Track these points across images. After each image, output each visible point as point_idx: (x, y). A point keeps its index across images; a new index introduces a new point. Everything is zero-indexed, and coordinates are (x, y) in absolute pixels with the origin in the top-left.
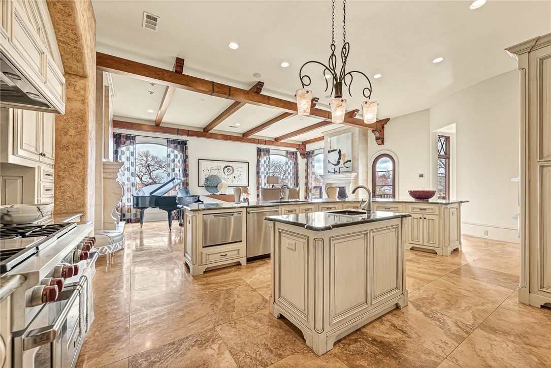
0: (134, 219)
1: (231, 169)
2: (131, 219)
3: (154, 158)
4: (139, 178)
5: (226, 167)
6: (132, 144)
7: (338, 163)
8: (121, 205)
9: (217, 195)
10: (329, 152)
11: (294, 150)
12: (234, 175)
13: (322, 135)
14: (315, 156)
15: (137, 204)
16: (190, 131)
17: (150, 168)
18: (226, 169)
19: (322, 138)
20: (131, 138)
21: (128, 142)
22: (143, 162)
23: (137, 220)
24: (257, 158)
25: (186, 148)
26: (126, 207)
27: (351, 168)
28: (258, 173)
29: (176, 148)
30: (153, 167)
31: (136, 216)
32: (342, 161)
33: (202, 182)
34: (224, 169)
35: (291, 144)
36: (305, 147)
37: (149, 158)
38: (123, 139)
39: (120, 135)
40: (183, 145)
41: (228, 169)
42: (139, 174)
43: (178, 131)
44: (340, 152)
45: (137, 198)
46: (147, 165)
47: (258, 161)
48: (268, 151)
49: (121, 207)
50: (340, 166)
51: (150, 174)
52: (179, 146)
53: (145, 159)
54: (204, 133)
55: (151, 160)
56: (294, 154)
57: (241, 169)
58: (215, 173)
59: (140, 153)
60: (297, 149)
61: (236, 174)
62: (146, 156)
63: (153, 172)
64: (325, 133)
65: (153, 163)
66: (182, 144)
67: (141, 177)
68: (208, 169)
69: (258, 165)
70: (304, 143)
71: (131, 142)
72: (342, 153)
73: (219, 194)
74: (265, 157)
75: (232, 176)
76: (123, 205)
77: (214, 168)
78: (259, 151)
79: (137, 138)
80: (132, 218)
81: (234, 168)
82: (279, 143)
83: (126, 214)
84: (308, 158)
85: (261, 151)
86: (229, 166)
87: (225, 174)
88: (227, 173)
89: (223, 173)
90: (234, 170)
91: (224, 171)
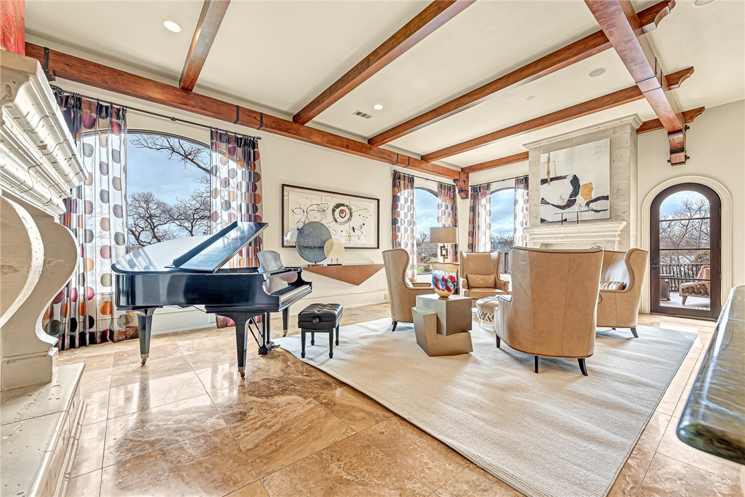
0: (123, 329)
1: (348, 212)
2: (112, 332)
3: (159, 205)
4: (135, 236)
5: (338, 206)
6: (116, 128)
7: (571, 203)
8: (81, 292)
9: (323, 267)
10: (544, 181)
11: (450, 181)
12: (352, 223)
13: (525, 150)
14: (492, 193)
15: (131, 295)
16: (266, 115)
17: (154, 221)
18: (338, 211)
19: (524, 156)
20: (114, 115)
21: (103, 122)
22: (141, 211)
23: (131, 332)
24: (393, 191)
25: (256, 156)
26: (98, 298)
27: (609, 211)
28: (394, 222)
29: (231, 152)
30: (157, 218)
31: (127, 322)
32: (580, 200)
33: (290, 238)
34: (334, 210)
35: (449, 170)
36: (468, 177)
37: (151, 205)
38: (86, 113)
39: (79, 99)
40: (247, 150)
41: (342, 212)
42: (134, 229)
43: (238, 113)
44: (575, 181)
45: (131, 278)
46: (147, 215)
47: (395, 199)
48: (411, 180)
49: (81, 298)
50: (575, 208)
51: (153, 230)
52: (239, 150)
53: (145, 206)
54: (295, 126)
55: (155, 207)
56: (450, 188)
57: (364, 213)
58: (315, 217)
59: (136, 196)
60: (454, 181)
61: (355, 221)
62: (147, 202)
63: (158, 227)
64: (532, 146)
65: (158, 212)
66: (245, 144)
67: (137, 234)
68: (301, 208)
69: (394, 206)
70: (466, 171)
71: (111, 122)
72: (581, 183)
73: (325, 265)
74: (406, 191)
75: (347, 227)
76: (89, 294)
77: (315, 207)
78: (396, 177)
79: (130, 115)
80: (116, 328)
81: (353, 210)
82: (429, 164)
83: (99, 317)
84: (475, 198)
85: (399, 178)
86: (343, 205)
87: (336, 221)
88: (339, 220)
89: (332, 219)
90: (353, 214)
91: (333, 214)
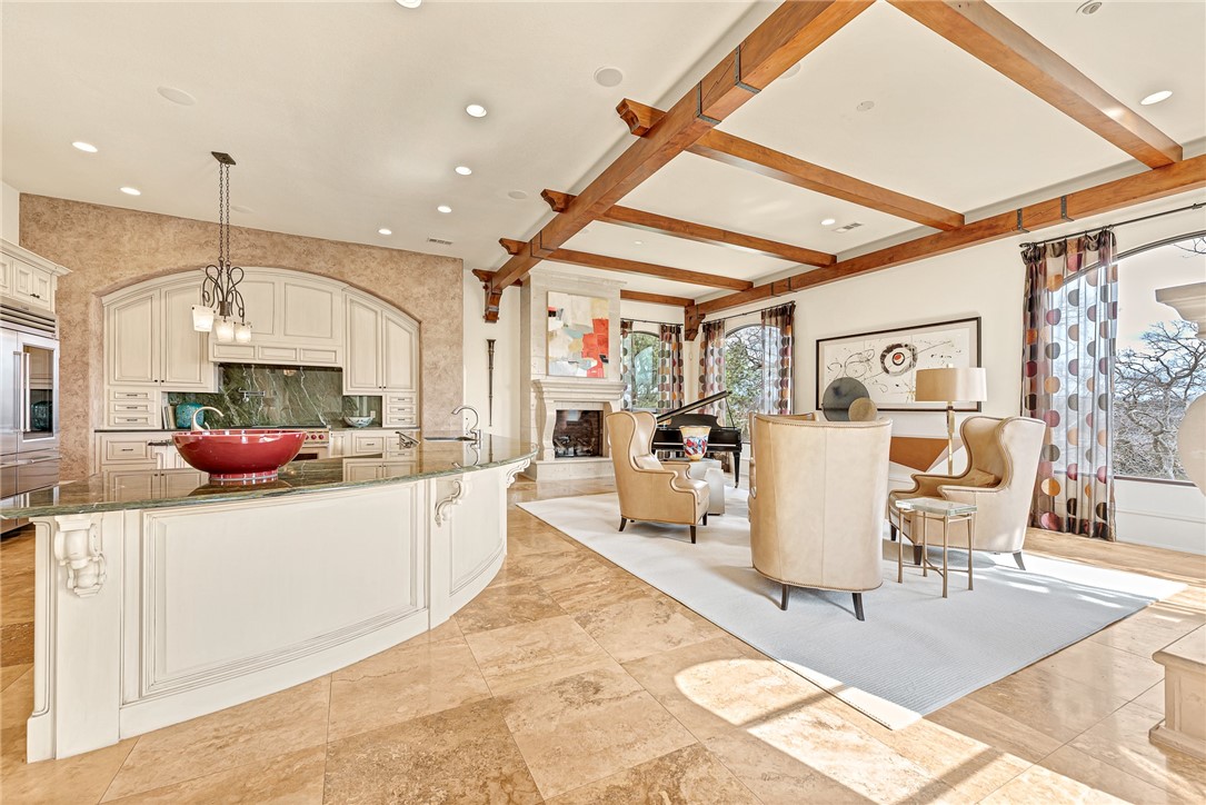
1: (908, 354)
5: (889, 349)
16: (794, 277)
18: (890, 356)
34: (883, 357)
41: (897, 356)
43: (773, 289)
57: (940, 350)
58: (856, 371)
68: (840, 363)
75: (908, 377)
77: (856, 358)
81: (918, 350)
86: (899, 346)
87: (887, 371)
88: (893, 368)
89: (881, 370)
90: (919, 356)
91: (883, 363)
